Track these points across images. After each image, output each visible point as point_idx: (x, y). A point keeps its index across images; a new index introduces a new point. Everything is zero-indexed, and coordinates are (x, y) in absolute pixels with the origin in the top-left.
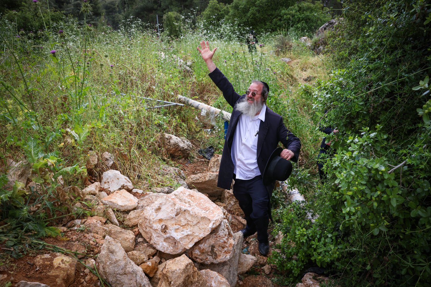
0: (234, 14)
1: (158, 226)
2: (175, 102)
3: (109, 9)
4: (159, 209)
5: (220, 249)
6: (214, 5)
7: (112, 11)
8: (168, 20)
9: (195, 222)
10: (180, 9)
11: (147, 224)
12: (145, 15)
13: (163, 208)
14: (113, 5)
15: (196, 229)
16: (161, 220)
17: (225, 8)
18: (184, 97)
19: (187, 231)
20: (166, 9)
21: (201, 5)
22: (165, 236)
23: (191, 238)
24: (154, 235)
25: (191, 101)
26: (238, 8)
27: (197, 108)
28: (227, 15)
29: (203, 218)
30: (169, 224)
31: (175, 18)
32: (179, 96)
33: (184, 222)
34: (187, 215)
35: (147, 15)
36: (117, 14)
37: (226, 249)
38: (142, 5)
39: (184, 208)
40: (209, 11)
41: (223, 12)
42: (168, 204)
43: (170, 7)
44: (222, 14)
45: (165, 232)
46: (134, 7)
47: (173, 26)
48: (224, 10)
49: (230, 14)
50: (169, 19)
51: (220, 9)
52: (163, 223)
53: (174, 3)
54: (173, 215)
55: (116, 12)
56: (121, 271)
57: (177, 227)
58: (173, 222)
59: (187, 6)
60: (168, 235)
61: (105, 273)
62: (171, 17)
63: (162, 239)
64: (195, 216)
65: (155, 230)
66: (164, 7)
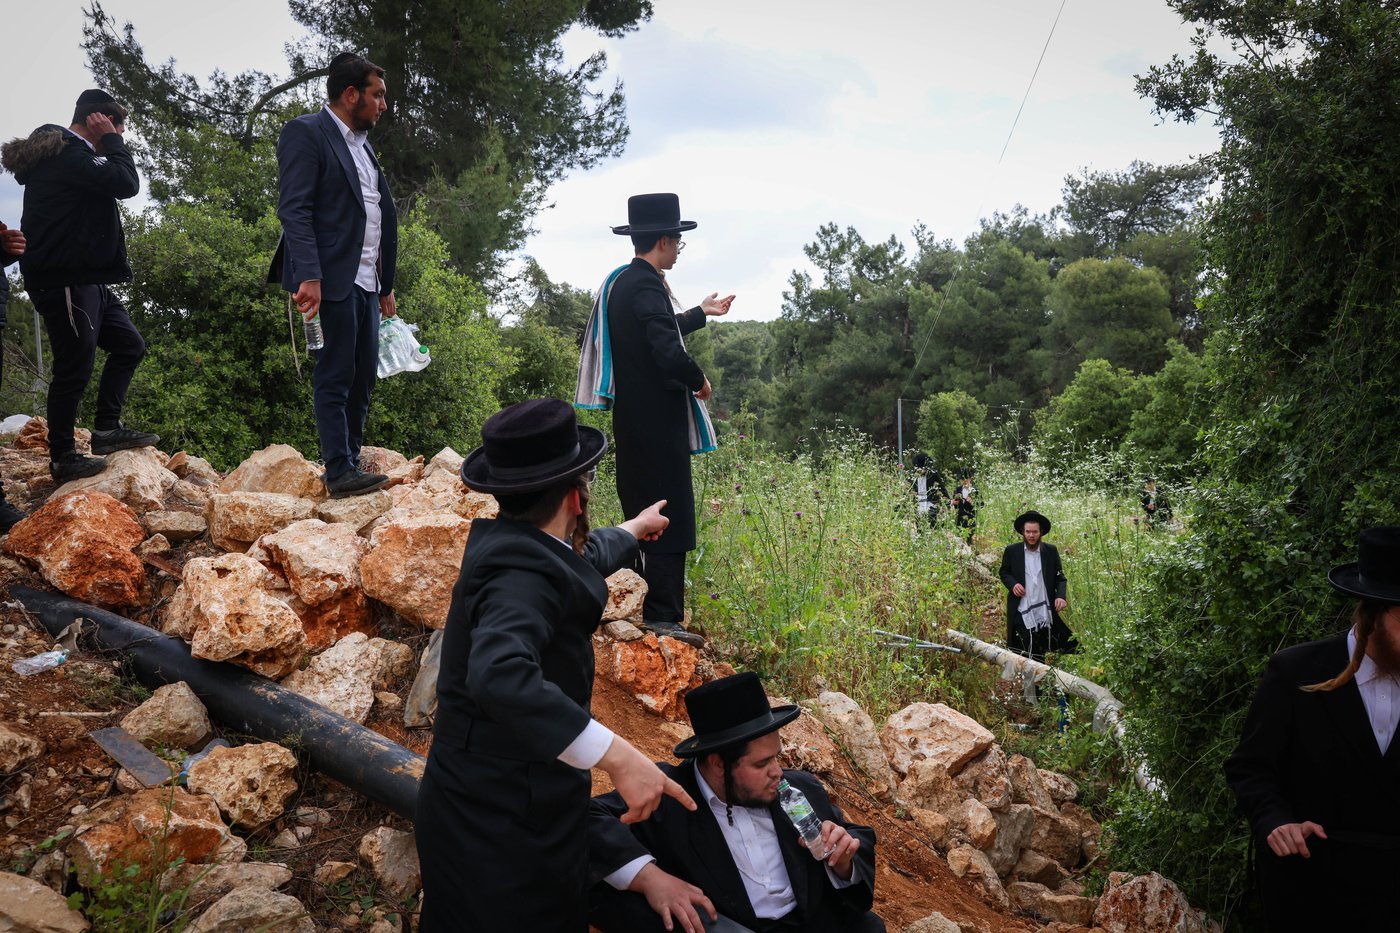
0: (1167, 406)
1: (905, 738)
2: (939, 643)
3: (730, 362)
4: (908, 717)
5: (987, 787)
6: (1098, 376)
7: (738, 372)
8: (937, 417)
9: (954, 736)
10: (980, 376)
11: (891, 735)
12: (853, 392)
13: (914, 716)
14: (745, 350)
15: (955, 745)
16: (910, 731)
17: (1136, 384)
18: (963, 635)
19: (943, 748)
20: (931, 375)
21: (1058, 365)
22: (913, 752)
23: (947, 756)
24: (899, 751)
25: (980, 644)
26: (1182, 387)
27: (993, 661)
28: (1141, 408)
29: (966, 732)
30: (920, 736)
31: (958, 410)
32: (951, 632)
33: (940, 735)
34: (945, 728)
35: (861, 393)
36: (756, 381)
37: (994, 788)
38: (848, 359)
39: (941, 717)
40: (1079, 394)
41: (1129, 400)
42: (921, 713)
43: (944, 369)
44: (1123, 407)
45: (914, 748)
46: (823, 364)
47: (952, 438)
48: (1134, 392)
49: (1151, 406)
50: (938, 415)
51: (1117, 387)
52: (912, 735)
53: (959, 359)
54: (927, 725)
55: (751, 375)
56: (867, 744)
57: (930, 741)
58: (926, 734)
59: (1007, 366)
60: (917, 751)
61: (850, 744)
62: (947, 409)
63: (909, 757)
64: (956, 729)
65: (901, 744)
66: (926, 370)
